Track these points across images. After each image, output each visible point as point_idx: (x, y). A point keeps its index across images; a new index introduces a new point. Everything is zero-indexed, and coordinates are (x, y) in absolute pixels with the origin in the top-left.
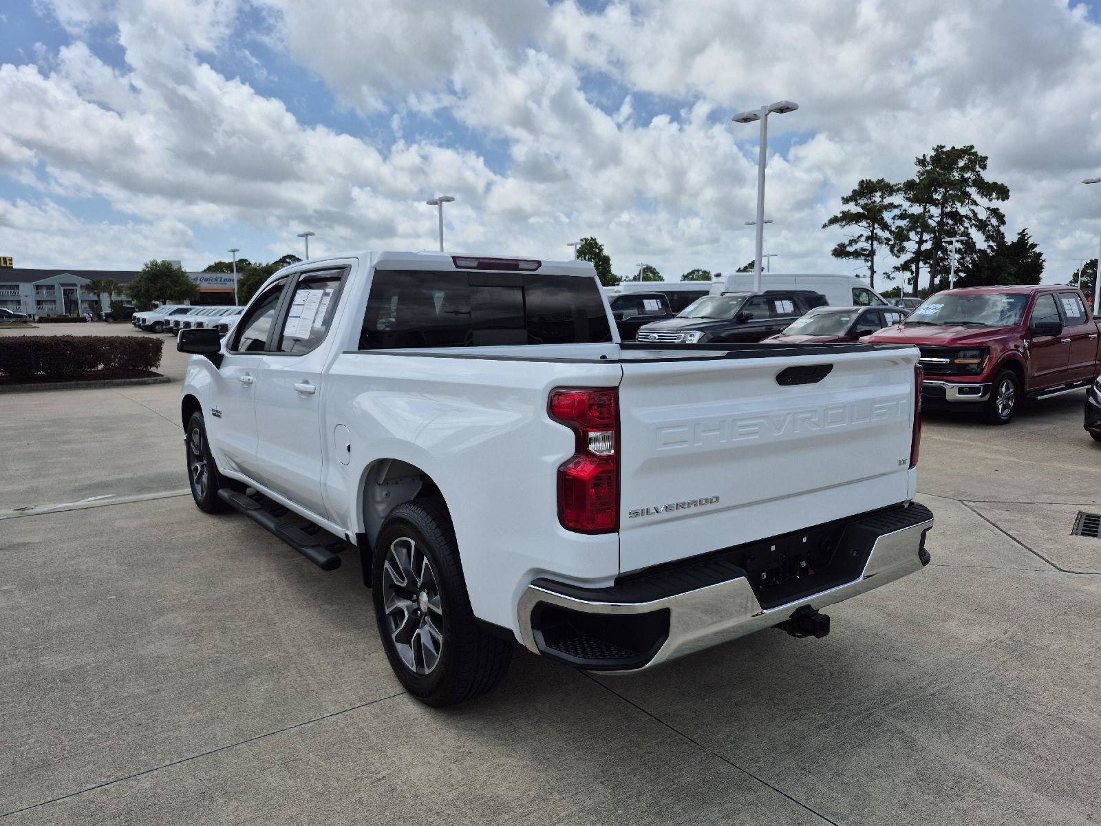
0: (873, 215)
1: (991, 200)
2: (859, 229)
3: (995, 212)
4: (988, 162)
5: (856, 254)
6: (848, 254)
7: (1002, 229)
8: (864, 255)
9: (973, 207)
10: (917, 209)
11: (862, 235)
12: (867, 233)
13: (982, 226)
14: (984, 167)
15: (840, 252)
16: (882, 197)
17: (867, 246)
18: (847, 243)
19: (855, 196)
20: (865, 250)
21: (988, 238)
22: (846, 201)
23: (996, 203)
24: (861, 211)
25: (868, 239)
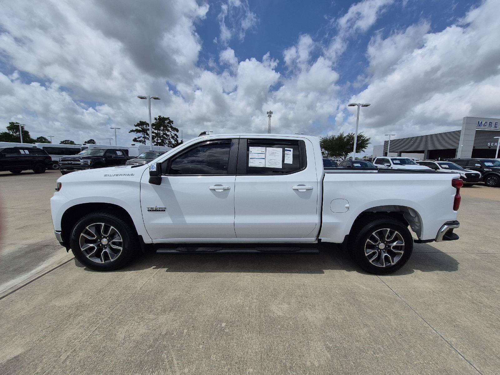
0: (144, 131)
1: (174, 132)
2: (140, 134)
3: (175, 135)
4: (173, 122)
5: (140, 141)
6: (137, 141)
7: (177, 139)
8: (142, 142)
9: (171, 133)
10: (156, 131)
11: (141, 136)
12: (143, 136)
13: (173, 137)
14: (173, 124)
15: (135, 140)
16: (146, 126)
17: (143, 139)
18: (137, 138)
19: (138, 125)
20: (143, 140)
21: (175, 141)
22: (136, 126)
23: (176, 133)
24: (141, 129)
25: (143, 137)
